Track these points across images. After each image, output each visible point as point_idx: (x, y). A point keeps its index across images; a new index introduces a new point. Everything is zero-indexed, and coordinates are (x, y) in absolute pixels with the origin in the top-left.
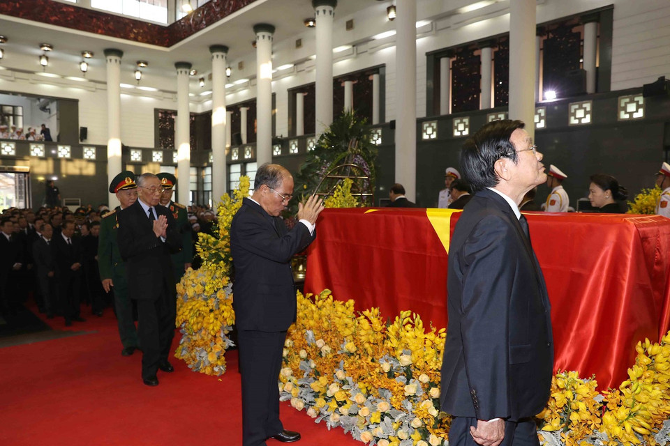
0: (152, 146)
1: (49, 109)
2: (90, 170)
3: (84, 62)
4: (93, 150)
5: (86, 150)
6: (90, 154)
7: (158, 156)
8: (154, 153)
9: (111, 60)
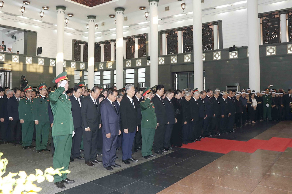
0: (71, 59)
1: (16, 37)
2: (41, 70)
3: (42, 12)
4: (43, 60)
5: (39, 59)
6: (41, 62)
7: (73, 65)
8: (72, 63)
9: (60, 11)
